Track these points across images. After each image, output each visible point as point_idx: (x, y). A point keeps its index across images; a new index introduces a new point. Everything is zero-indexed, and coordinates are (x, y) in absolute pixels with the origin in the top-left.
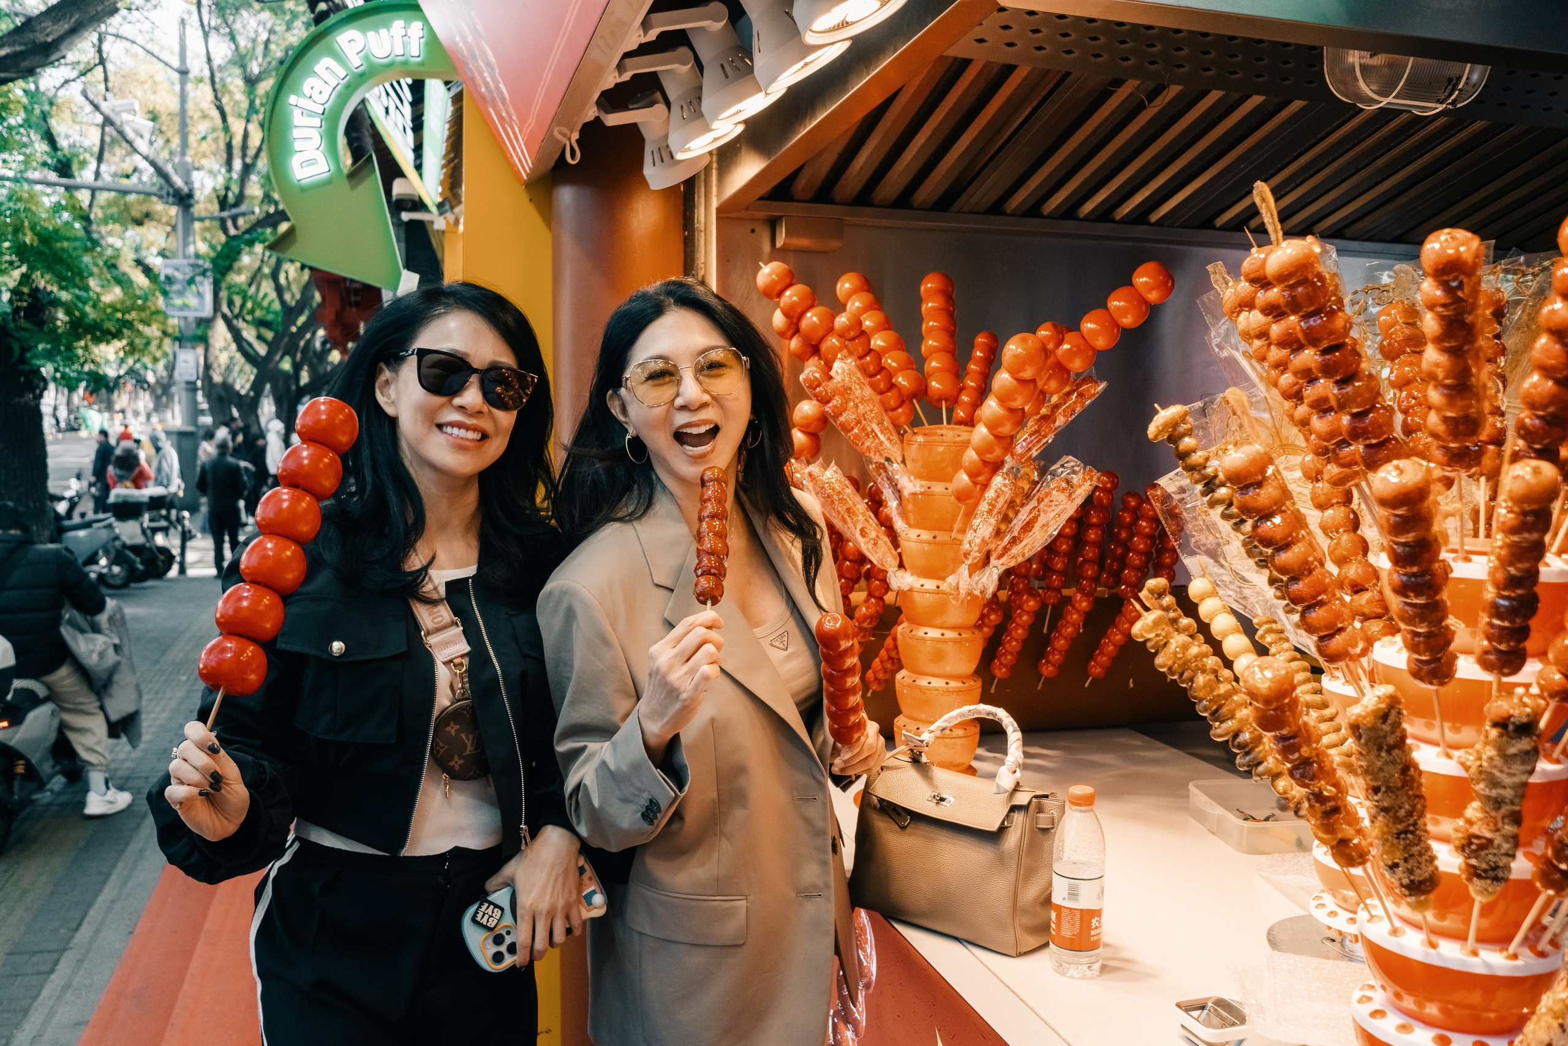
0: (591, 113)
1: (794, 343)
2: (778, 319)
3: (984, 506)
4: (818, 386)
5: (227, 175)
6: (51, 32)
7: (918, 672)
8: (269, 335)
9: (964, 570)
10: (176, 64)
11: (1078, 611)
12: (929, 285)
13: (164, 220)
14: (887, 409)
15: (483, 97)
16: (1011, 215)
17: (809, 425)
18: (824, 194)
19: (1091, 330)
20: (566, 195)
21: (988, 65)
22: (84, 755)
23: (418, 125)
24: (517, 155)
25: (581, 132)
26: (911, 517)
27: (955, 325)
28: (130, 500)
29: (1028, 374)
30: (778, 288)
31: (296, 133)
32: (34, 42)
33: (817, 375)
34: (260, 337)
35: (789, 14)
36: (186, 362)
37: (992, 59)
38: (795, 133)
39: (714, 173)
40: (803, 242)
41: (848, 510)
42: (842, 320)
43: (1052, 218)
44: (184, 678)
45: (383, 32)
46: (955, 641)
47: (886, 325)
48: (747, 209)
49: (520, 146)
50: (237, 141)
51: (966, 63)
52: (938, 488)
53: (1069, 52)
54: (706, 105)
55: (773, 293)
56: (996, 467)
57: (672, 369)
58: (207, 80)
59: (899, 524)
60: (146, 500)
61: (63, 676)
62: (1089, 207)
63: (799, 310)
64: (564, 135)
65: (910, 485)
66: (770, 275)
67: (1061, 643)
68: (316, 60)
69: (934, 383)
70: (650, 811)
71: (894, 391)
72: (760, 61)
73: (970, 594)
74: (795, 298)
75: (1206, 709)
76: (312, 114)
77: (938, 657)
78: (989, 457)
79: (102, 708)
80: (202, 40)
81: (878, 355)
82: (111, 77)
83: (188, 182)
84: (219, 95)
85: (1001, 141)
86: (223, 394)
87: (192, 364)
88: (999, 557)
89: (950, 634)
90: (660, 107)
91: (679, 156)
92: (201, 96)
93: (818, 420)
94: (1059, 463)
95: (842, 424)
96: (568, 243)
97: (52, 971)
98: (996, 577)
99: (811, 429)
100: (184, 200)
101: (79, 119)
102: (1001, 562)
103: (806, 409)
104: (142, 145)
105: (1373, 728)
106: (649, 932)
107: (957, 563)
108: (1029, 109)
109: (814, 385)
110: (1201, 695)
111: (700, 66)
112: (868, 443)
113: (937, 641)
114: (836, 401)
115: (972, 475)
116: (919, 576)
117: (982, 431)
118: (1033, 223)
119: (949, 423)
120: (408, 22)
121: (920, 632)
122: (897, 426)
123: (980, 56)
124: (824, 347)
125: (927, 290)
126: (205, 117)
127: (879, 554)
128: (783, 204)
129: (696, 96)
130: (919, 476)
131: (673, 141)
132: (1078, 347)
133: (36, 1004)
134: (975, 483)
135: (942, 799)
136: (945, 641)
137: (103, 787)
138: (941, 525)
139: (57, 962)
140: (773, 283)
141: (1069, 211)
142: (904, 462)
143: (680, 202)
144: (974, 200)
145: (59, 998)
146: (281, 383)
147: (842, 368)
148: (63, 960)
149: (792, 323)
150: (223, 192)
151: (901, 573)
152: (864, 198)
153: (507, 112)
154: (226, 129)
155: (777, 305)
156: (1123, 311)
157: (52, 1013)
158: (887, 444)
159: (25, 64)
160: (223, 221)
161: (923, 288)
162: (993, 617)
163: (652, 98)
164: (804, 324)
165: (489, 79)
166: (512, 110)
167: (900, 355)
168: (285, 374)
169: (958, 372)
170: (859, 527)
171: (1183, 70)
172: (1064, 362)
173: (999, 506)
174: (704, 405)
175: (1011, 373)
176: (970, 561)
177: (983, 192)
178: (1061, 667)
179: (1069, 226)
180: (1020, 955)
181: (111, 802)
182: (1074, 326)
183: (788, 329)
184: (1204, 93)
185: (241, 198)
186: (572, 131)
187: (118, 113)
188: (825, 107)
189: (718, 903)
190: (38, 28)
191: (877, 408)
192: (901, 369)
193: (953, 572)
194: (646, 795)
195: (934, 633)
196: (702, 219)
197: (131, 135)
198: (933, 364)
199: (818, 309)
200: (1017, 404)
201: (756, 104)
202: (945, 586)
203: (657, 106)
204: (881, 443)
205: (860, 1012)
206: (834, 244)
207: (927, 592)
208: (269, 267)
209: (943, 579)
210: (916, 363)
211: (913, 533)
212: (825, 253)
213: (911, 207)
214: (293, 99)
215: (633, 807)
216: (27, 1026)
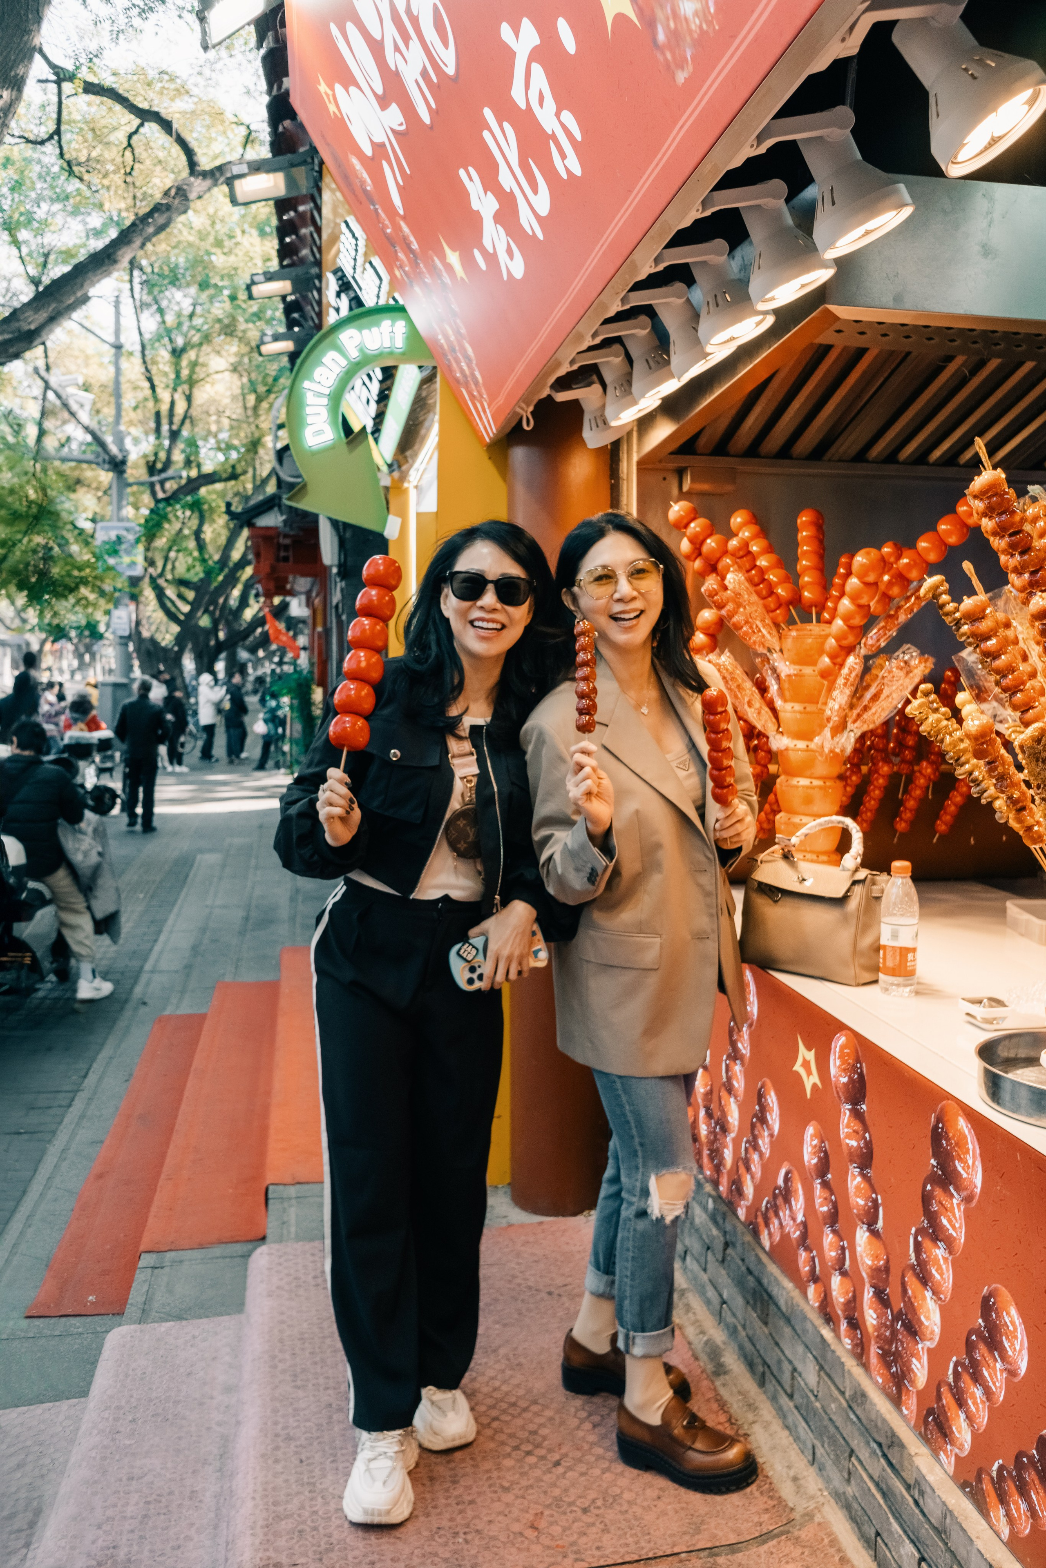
0: (546, 392)
1: (698, 564)
2: (685, 546)
3: (841, 681)
4: (716, 594)
5: (157, 442)
6: (33, 321)
7: (792, 812)
8: (191, 595)
9: (827, 732)
10: (111, 339)
11: (925, 776)
12: (804, 518)
13: (94, 485)
14: (769, 611)
15: (457, 380)
16: (873, 462)
17: (708, 628)
18: (721, 448)
19: (925, 548)
20: (519, 454)
21: (845, 349)
22: (75, 948)
23: (383, 398)
24: (483, 424)
25: (536, 406)
26: (787, 694)
27: (824, 550)
28: (83, 742)
29: (871, 578)
30: (685, 521)
31: (308, 410)
32: (19, 331)
33: (715, 587)
34: (181, 596)
35: (696, 330)
36: (119, 618)
37: (848, 344)
38: (698, 404)
39: (635, 434)
40: (705, 487)
41: (739, 686)
42: (734, 543)
43: (877, 463)
44: (141, 896)
45: (375, 330)
46: (820, 788)
47: (770, 549)
48: (660, 461)
49: (487, 417)
50: (164, 408)
51: (828, 348)
52: (808, 670)
53: (907, 337)
54: (636, 387)
55: (681, 525)
56: (850, 650)
57: (610, 573)
58: (138, 355)
59: (779, 703)
60: (95, 741)
61: (61, 878)
62: (937, 454)
63: (701, 538)
64: (523, 409)
65: (785, 668)
66: (679, 511)
67: (911, 804)
68: (324, 353)
69: (806, 594)
70: (592, 877)
71: (774, 597)
72: (675, 360)
73: (832, 751)
74: (698, 529)
75: (951, 758)
76: (319, 394)
77: (808, 801)
78: (845, 643)
79: (89, 908)
80: (135, 317)
81: (762, 571)
82: (50, 354)
83: (122, 449)
84: (149, 367)
85: (861, 404)
86: (151, 648)
87: (125, 619)
88: (854, 722)
89: (817, 783)
90: (597, 387)
91: (614, 424)
92: (133, 369)
93: (716, 624)
94: (901, 650)
95: (734, 624)
96: (520, 490)
97: (70, 1106)
98: (853, 740)
99: (711, 631)
100: (118, 466)
101: (19, 393)
102: (856, 725)
103: (706, 616)
104: (84, 416)
105: (1031, 747)
106: (593, 960)
107: (822, 727)
108: (882, 379)
109: (712, 594)
110: (948, 749)
111: (630, 360)
112: (754, 638)
113: (807, 787)
114: (730, 606)
115: (833, 657)
116: (793, 738)
117: (839, 622)
118: (891, 469)
119: (818, 621)
120: (394, 321)
121: (794, 781)
122: (777, 625)
123: (839, 342)
124: (720, 566)
125: (803, 523)
126: (136, 388)
127: (762, 720)
128: (689, 457)
129: (627, 381)
130: (793, 662)
131: (609, 412)
132: (915, 561)
133: (61, 1127)
134: (835, 664)
135: (804, 880)
136: (813, 788)
137: (90, 976)
138: (812, 699)
139: (73, 1100)
140: (682, 517)
141: (921, 458)
142: (781, 651)
143: (608, 457)
144: (842, 450)
145: (78, 1124)
146: (201, 638)
147: (733, 578)
148: (77, 1098)
149: (696, 548)
150: (152, 458)
151: (779, 736)
152: (753, 451)
153: (479, 392)
154: (156, 400)
155: (684, 535)
156: (948, 533)
157: (73, 1134)
158: (768, 636)
159: (12, 350)
160: (152, 485)
161: (799, 521)
162: (854, 778)
163: (590, 380)
164: (705, 549)
165: (465, 368)
166: (483, 391)
167: (780, 572)
168: (204, 630)
169: (825, 585)
170: (746, 699)
171: (998, 347)
172: (904, 573)
173: (851, 679)
174: (634, 599)
175: (860, 578)
176: (830, 725)
177: (849, 444)
178: (912, 823)
179: (921, 469)
180: (858, 985)
181: (97, 989)
182: (912, 546)
183: (693, 553)
184: (1021, 364)
185: (168, 463)
186: (528, 406)
187: (64, 387)
188: (720, 384)
189: (642, 939)
190: (22, 317)
191: (761, 609)
192: (780, 583)
193: (819, 734)
194: (589, 865)
195: (804, 782)
196: (625, 471)
197: (74, 407)
198: (806, 579)
199: (716, 537)
200: (864, 601)
201: (670, 386)
202: (812, 746)
203: (594, 386)
204: (763, 636)
205: (744, 1047)
206: (729, 488)
207: (799, 750)
208: (190, 528)
209: (811, 740)
210: (792, 577)
211: (789, 706)
212: (721, 495)
213: (790, 458)
214: (306, 384)
215: (582, 874)
216: (56, 1142)
